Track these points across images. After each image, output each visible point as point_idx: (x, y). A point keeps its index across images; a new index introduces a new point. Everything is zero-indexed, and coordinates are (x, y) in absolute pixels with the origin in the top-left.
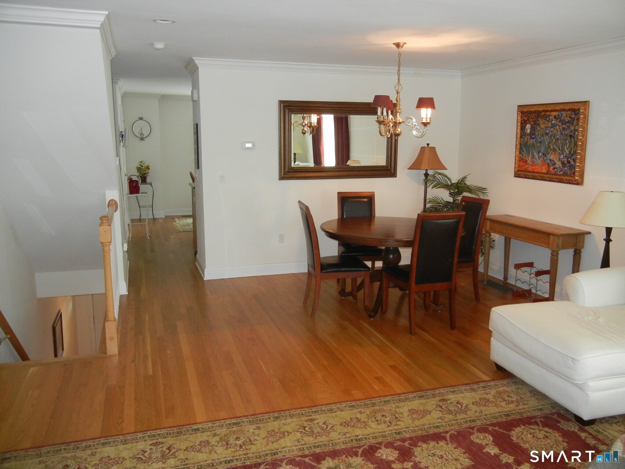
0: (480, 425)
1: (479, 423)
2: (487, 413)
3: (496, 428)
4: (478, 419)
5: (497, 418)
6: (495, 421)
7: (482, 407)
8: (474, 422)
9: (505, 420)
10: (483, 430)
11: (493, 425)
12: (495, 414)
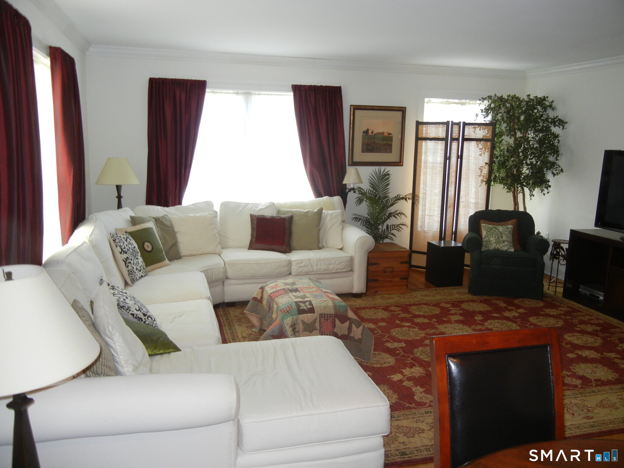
0: (422, 408)
1: (423, 410)
2: (411, 420)
3: (407, 405)
4: (423, 414)
5: (403, 415)
6: (406, 412)
7: (414, 426)
8: (427, 412)
9: (396, 412)
10: (421, 404)
11: (410, 408)
12: (403, 418)
